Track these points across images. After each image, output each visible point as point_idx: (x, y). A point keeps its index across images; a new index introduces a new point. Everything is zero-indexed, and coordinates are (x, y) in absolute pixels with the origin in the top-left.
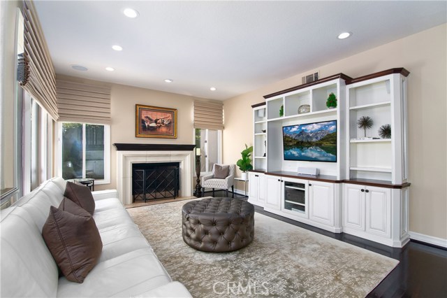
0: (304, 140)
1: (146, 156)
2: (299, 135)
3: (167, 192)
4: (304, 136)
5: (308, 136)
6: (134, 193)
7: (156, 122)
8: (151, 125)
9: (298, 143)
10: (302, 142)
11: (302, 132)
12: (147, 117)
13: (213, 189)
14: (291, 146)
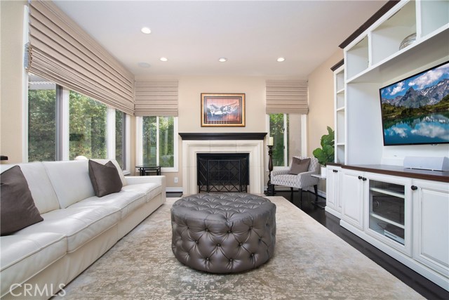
0: (414, 106)
1: (210, 146)
2: (405, 99)
3: (232, 186)
4: (414, 98)
5: (421, 97)
6: (199, 184)
7: (222, 110)
8: (216, 113)
9: (404, 112)
10: (411, 110)
11: (410, 92)
12: (212, 105)
13: (292, 188)
14: (393, 120)
